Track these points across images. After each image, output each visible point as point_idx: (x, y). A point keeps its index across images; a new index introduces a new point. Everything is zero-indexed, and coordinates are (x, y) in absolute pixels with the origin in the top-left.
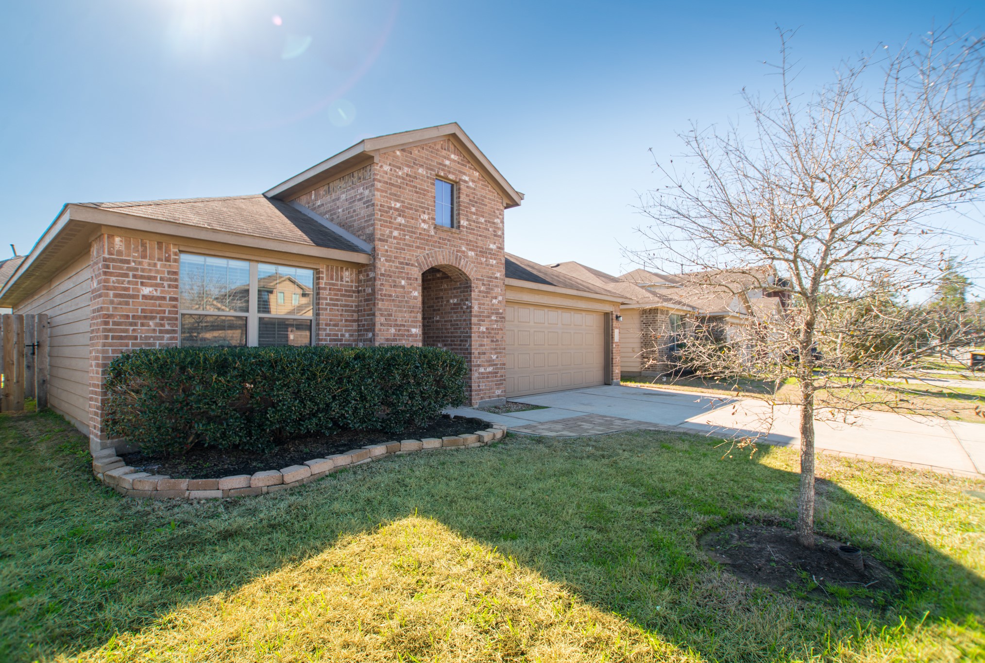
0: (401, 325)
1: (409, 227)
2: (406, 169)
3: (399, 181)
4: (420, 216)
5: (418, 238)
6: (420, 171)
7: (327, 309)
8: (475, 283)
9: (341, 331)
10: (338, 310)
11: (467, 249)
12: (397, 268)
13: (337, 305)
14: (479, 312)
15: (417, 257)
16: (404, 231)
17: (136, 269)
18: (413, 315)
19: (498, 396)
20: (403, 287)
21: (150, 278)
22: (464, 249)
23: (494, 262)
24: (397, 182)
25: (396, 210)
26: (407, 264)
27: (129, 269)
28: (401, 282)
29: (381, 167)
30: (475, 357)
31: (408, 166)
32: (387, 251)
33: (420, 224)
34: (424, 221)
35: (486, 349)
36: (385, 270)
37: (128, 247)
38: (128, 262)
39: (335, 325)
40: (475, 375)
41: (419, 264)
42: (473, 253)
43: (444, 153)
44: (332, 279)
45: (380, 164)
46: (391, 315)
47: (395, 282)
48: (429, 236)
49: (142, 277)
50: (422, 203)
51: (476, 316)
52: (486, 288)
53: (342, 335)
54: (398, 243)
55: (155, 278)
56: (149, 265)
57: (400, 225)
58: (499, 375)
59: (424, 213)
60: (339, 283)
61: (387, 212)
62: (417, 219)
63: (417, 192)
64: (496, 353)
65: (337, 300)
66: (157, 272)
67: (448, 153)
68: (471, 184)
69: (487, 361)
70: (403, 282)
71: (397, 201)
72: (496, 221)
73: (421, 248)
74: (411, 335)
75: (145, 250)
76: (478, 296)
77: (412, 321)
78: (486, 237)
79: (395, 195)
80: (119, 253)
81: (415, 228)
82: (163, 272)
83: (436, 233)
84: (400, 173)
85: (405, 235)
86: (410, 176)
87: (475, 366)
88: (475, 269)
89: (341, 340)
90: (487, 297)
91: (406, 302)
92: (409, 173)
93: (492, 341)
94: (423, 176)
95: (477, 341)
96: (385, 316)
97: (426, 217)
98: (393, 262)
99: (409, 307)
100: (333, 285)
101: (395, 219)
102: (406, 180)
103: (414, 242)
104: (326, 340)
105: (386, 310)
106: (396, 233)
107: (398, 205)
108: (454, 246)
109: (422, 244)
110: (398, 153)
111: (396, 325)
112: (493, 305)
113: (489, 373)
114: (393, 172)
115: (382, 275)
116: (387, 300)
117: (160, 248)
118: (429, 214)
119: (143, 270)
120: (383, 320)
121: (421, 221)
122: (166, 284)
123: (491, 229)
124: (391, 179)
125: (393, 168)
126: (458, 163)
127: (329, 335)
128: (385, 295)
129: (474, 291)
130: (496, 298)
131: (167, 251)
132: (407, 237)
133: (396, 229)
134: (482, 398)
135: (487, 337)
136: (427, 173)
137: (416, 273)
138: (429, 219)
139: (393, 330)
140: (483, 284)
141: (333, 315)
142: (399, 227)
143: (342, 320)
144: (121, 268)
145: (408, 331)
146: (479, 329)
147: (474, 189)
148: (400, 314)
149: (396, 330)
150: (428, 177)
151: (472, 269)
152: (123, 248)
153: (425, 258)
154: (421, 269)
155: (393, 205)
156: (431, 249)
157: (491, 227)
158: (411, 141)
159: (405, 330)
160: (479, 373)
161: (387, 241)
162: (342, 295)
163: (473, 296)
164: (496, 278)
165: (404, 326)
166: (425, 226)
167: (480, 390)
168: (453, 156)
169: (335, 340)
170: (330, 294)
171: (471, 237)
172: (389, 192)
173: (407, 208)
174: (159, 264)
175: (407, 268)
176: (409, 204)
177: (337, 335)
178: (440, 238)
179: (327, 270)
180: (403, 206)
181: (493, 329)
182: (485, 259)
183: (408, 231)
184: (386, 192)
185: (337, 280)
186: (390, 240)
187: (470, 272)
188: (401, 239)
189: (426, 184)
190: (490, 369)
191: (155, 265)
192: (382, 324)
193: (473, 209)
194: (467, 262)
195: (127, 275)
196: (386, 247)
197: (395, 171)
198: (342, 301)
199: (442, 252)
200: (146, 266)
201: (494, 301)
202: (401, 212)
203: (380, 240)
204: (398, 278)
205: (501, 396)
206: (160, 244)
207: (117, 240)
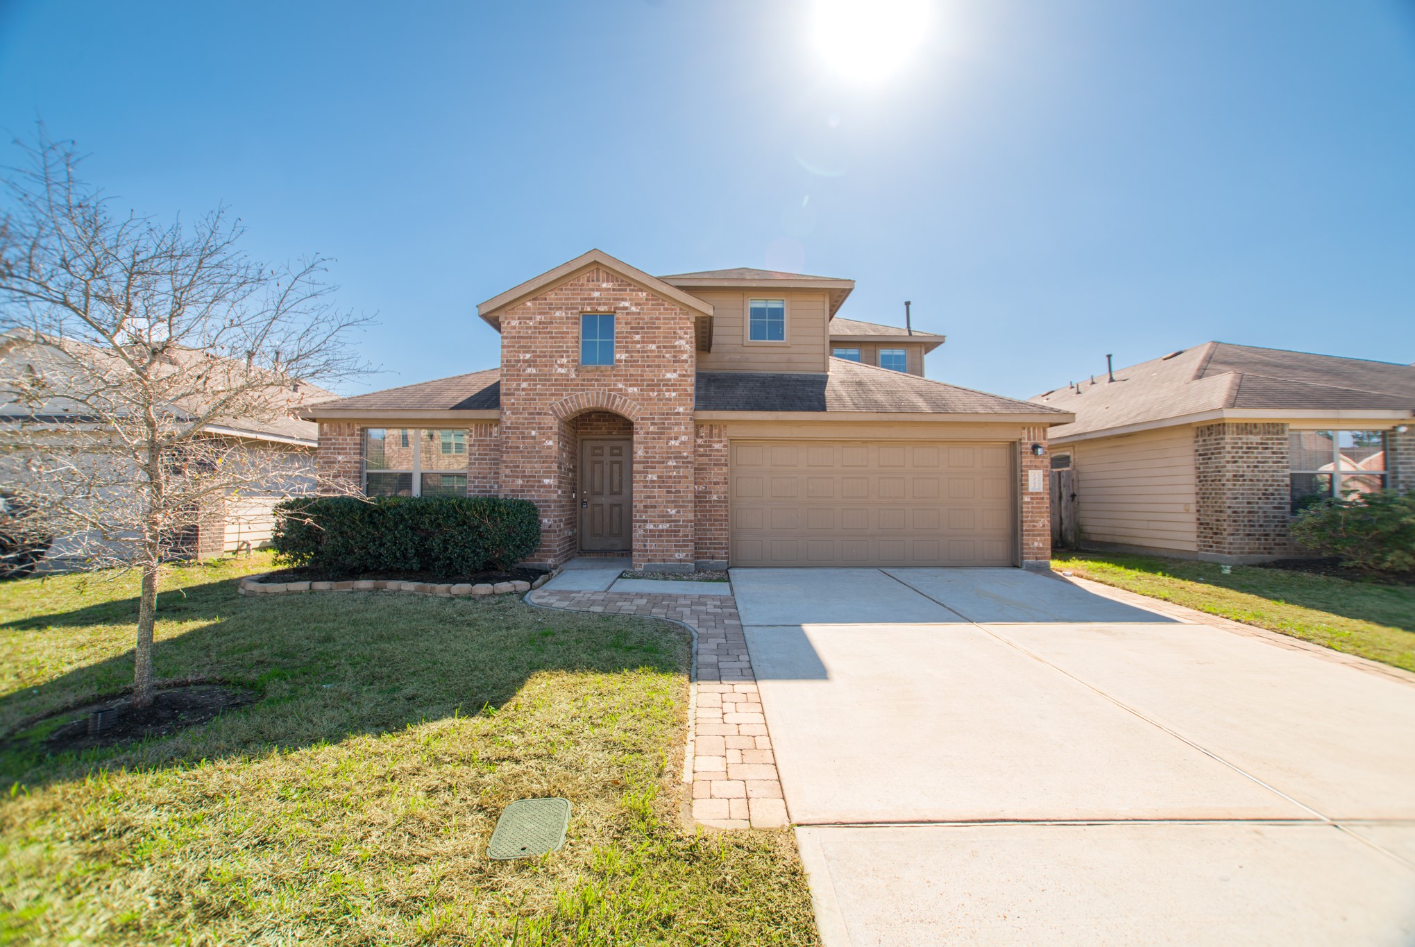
0: (530, 476)
1: (541, 375)
2: (538, 318)
3: (530, 332)
4: (556, 361)
5: (553, 385)
6: (558, 314)
7: (475, 464)
8: (639, 424)
9: (489, 482)
10: (486, 464)
11: (626, 385)
12: (526, 419)
13: (485, 459)
14: (645, 457)
15: (551, 404)
16: (535, 380)
17: (335, 444)
18: (546, 465)
19: (680, 560)
20: (534, 438)
21: (343, 449)
22: (620, 386)
23: (674, 394)
24: (527, 333)
25: (525, 361)
26: (539, 414)
27: (331, 444)
28: (530, 433)
29: (509, 323)
30: (638, 511)
31: (541, 314)
32: (513, 404)
33: (556, 370)
34: (562, 366)
35: (656, 502)
36: (512, 423)
37: (331, 429)
38: (330, 439)
39: (483, 478)
40: (638, 533)
41: (554, 412)
42: (636, 389)
43: (591, 285)
44: (481, 436)
45: (506, 322)
46: (518, 467)
47: (523, 433)
48: (568, 380)
49: (338, 449)
50: (560, 347)
51: (639, 462)
52: (659, 428)
53: (491, 487)
54: (527, 395)
55: (346, 448)
56: (343, 440)
57: (530, 375)
58: (681, 534)
59: (562, 357)
60: (488, 438)
61: (514, 366)
62: (552, 366)
63: (552, 338)
64: (676, 507)
65: (486, 455)
66: (347, 444)
67: (598, 283)
68: (633, 309)
69: (659, 516)
70: (533, 433)
71: (527, 352)
72: (677, 343)
73: (557, 395)
74: (544, 486)
75: (340, 430)
76: (645, 438)
77: (544, 472)
78: (659, 366)
79: (524, 347)
80: (326, 434)
81: (550, 375)
82: (350, 444)
83: (577, 376)
84: (531, 324)
85: (536, 385)
86: (544, 323)
87: (638, 521)
88: (639, 407)
89: (490, 491)
90: (659, 438)
91: (537, 452)
92: (543, 320)
93: (668, 492)
94: (561, 318)
95: (641, 492)
96: (511, 467)
97: (564, 360)
98: (521, 413)
99: (542, 457)
100: (482, 441)
101: (524, 370)
102: (539, 328)
103: (547, 390)
104: (474, 491)
105: (511, 462)
106: (524, 385)
107: (528, 356)
108: (606, 385)
109: (558, 390)
110: (529, 304)
111: (525, 476)
112: (670, 448)
113: (662, 531)
114: (522, 325)
115: (508, 428)
116: (513, 452)
117: (349, 427)
118: (568, 357)
119: (339, 444)
120: (508, 471)
121: (557, 367)
122: (352, 452)
123: (667, 355)
124: (519, 332)
125: (523, 321)
126: (614, 290)
127: (478, 487)
128: (511, 447)
129: (637, 433)
130: (676, 438)
131: (353, 427)
132: (538, 386)
133: (525, 380)
134: (649, 560)
135: (660, 487)
136: (566, 313)
137: (551, 421)
138: (568, 362)
139: (520, 482)
140: (653, 424)
141: (481, 469)
142: (529, 378)
143: (490, 473)
144: (327, 444)
145: (540, 482)
146: (645, 477)
147: (639, 314)
148: (529, 465)
149: (523, 481)
150: (567, 318)
151: (634, 408)
152: (328, 431)
153: (562, 404)
154: (557, 417)
155: (521, 358)
156: (570, 394)
157: (667, 352)
158: (533, 289)
159: (536, 481)
160: (645, 531)
161: (513, 394)
162: (490, 450)
163: (635, 439)
164: (678, 414)
165: (534, 477)
166: (563, 371)
167: (647, 551)
168: (604, 285)
169: (483, 491)
170: (478, 450)
171: (632, 371)
172: (517, 345)
173: (539, 356)
174: (348, 438)
175: (539, 419)
176: (541, 352)
177: (486, 487)
178: (584, 380)
179: (476, 428)
180: (534, 356)
181: (670, 477)
182: (656, 394)
183: (540, 380)
184: (513, 346)
185: (486, 436)
186: (517, 392)
187: (631, 412)
188: (531, 390)
189: (565, 326)
190: (666, 526)
191: (346, 440)
192: (506, 476)
193: (637, 338)
194: (625, 401)
195: (329, 449)
196: (513, 401)
197: (526, 323)
198: (491, 455)
199: (587, 394)
200: (341, 441)
201: (673, 442)
202: (529, 363)
203: (506, 394)
204: (527, 428)
205: (685, 561)
206: (349, 424)
207: (325, 425)
